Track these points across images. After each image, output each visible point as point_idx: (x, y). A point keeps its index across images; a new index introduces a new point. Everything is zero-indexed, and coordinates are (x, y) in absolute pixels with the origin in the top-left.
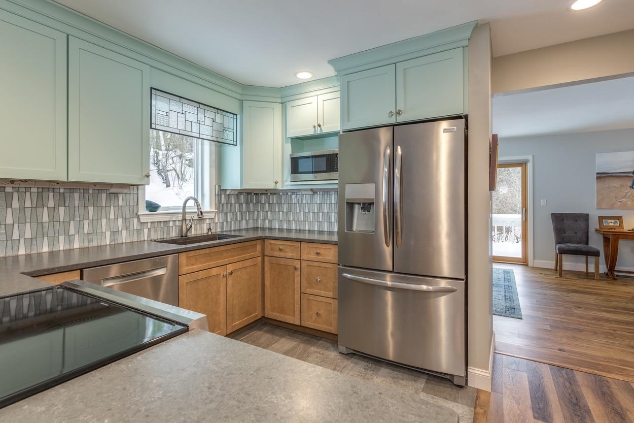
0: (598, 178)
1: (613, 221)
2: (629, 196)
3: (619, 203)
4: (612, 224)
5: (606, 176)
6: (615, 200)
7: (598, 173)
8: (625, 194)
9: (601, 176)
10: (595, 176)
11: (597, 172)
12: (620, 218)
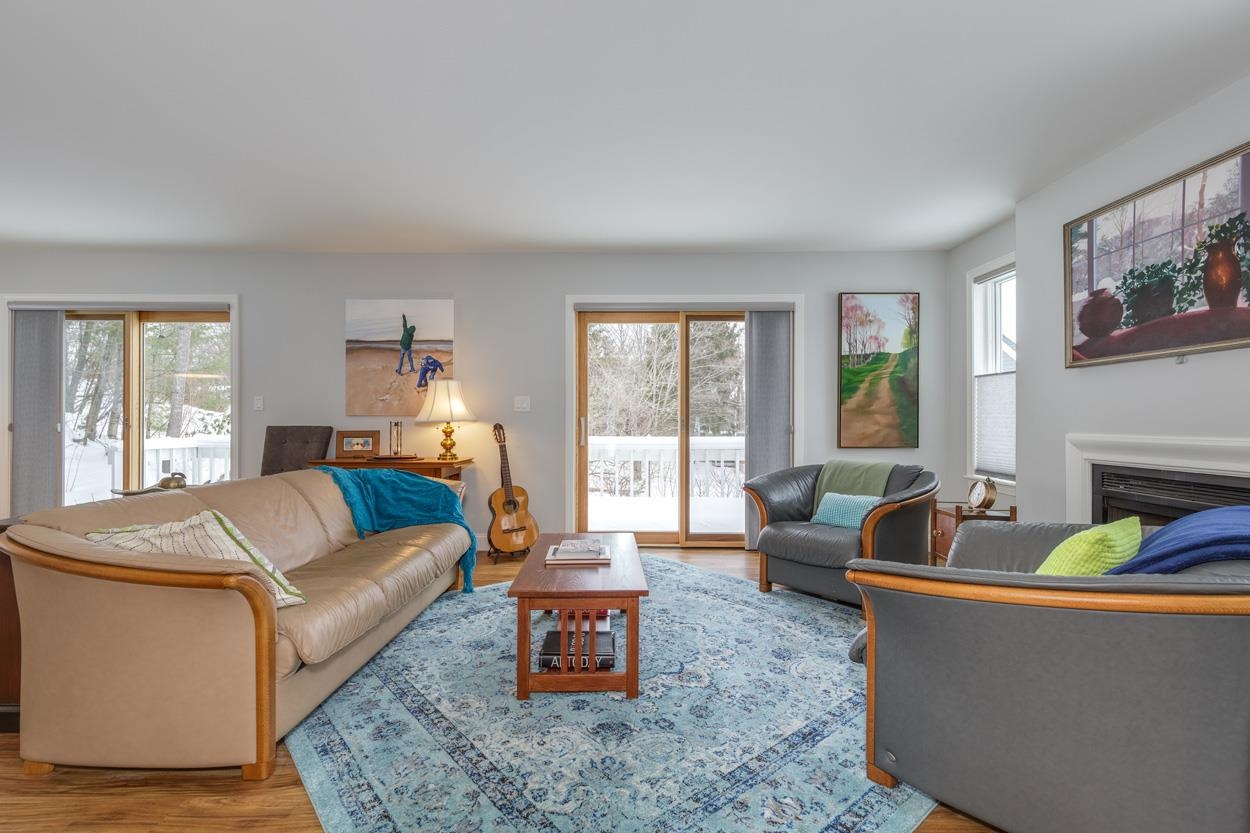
0: (349, 351)
1: (361, 440)
2: (395, 389)
3: (380, 404)
4: (359, 448)
5: (359, 349)
6: (374, 396)
7: (348, 342)
8: (389, 386)
9: (356, 348)
10: (344, 347)
11: (348, 338)
12: (374, 435)
